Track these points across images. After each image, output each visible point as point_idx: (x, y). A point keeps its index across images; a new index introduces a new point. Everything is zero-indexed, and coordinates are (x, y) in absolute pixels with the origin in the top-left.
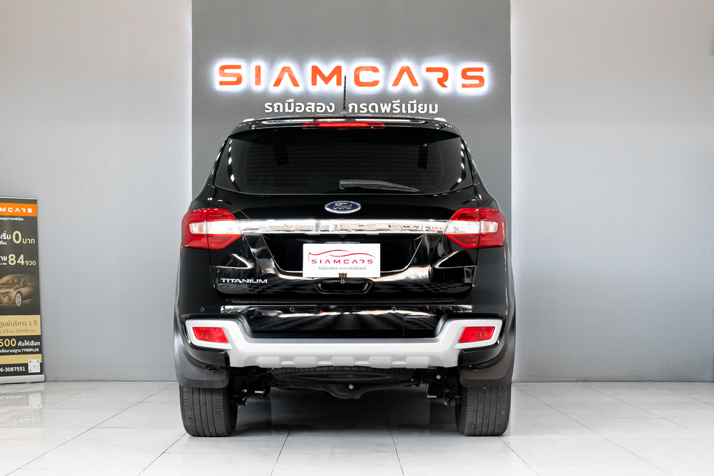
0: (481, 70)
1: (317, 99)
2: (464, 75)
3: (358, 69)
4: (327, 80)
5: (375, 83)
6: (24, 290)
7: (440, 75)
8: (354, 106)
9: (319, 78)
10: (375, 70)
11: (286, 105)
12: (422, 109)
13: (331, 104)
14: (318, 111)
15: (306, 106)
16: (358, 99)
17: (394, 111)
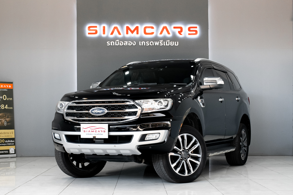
0: (196, 27)
1: (128, 40)
2: (189, 30)
3: (145, 28)
4: (132, 32)
5: (152, 33)
6: (7, 119)
7: (179, 30)
8: (144, 43)
9: (129, 31)
10: (152, 28)
11: (116, 42)
12: (172, 44)
13: (134, 42)
14: (129, 45)
15: (124, 43)
16: (145, 40)
17: (160, 45)
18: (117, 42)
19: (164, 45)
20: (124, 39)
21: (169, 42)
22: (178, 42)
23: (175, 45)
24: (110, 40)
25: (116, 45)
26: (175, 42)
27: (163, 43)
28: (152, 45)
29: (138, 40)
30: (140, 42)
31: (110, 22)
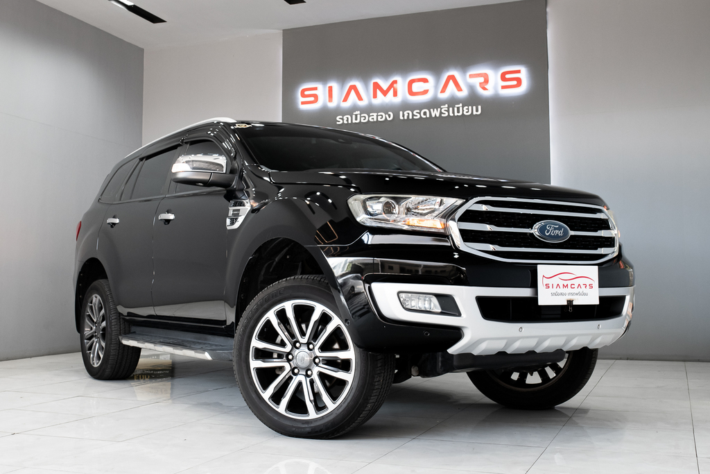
0: (519, 72)
1: (377, 109)
2: (503, 78)
3: (412, 82)
4: (385, 93)
5: (426, 92)
7: (482, 80)
8: (408, 114)
9: (379, 92)
10: (425, 81)
11: (354, 116)
12: (467, 111)
13: (389, 113)
14: (379, 119)
15: (369, 116)
16: (412, 107)
17: (443, 115)
18: (356, 115)
19: (451, 114)
20: (369, 110)
21: (461, 109)
22: (480, 107)
23: (475, 113)
24: (343, 112)
25: (354, 121)
26: (474, 108)
27: (448, 111)
28: (425, 117)
29: (396, 109)
30: (401, 113)
31: (342, 77)
